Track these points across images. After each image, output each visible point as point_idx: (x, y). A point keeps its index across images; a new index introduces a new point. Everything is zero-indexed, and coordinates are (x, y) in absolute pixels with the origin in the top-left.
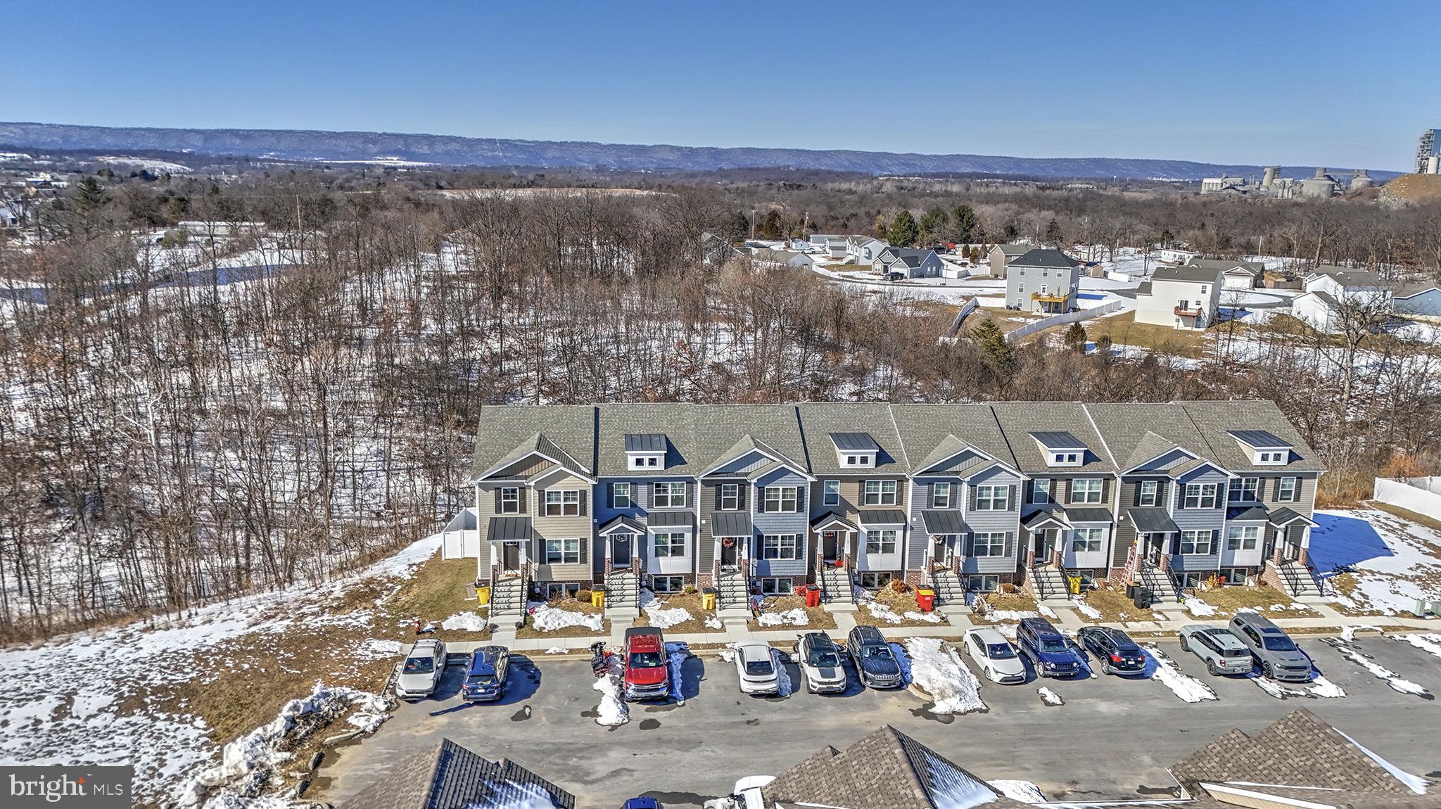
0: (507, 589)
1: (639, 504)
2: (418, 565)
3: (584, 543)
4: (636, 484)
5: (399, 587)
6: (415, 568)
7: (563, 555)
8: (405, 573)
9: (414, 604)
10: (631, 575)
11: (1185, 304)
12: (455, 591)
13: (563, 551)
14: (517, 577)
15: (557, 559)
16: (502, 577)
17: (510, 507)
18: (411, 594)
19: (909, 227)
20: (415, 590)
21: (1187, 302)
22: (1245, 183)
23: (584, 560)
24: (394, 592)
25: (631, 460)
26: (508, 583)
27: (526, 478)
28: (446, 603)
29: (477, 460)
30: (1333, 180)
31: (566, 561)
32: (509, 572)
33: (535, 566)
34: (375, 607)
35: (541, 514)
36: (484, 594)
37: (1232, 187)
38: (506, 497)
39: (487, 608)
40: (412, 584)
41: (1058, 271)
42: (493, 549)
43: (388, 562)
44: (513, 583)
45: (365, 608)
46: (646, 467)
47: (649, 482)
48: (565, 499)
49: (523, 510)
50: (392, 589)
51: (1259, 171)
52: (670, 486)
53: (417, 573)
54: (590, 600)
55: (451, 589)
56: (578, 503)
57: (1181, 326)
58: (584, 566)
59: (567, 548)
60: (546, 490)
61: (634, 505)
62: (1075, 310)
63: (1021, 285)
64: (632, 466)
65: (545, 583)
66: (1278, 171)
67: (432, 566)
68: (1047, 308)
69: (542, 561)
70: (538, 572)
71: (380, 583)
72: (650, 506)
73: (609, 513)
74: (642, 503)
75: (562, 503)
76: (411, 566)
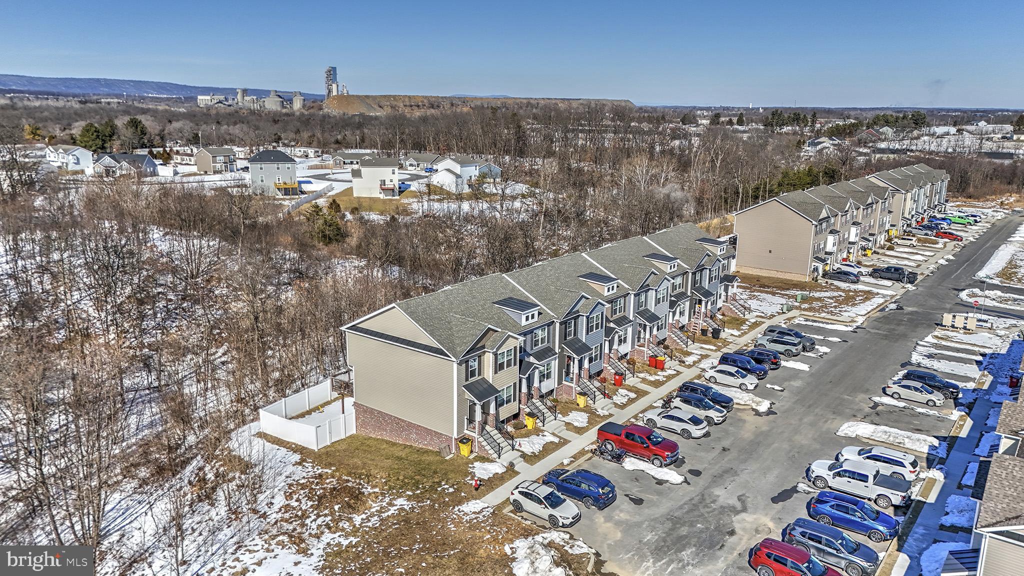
2: (304, 462)
3: (515, 386)
4: (526, 335)
6: (308, 464)
7: (505, 399)
8: (311, 470)
11: (383, 182)
15: (502, 404)
19: (98, 136)
21: (384, 181)
22: (226, 100)
23: (515, 399)
25: (524, 318)
26: (486, 432)
27: (483, 347)
30: (282, 98)
31: (506, 403)
35: (496, 372)
37: (220, 102)
38: (471, 367)
40: (351, 472)
41: (287, 165)
44: (488, 430)
48: (507, 357)
49: (480, 373)
50: (345, 481)
51: (233, 91)
53: (324, 466)
56: (512, 357)
57: (382, 196)
59: (507, 393)
60: (498, 353)
62: (303, 193)
63: (262, 177)
64: (524, 323)
66: (245, 92)
67: (319, 457)
68: (283, 192)
72: (532, 348)
74: (528, 348)
75: (505, 360)
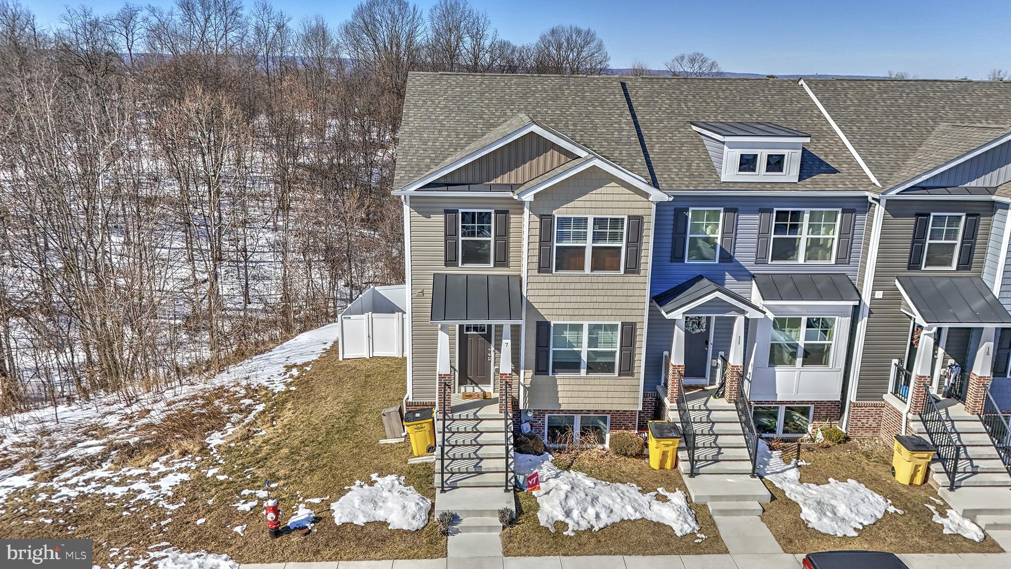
0: (470, 425)
1: (738, 257)
2: (301, 367)
3: (629, 331)
4: (735, 210)
5: (260, 408)
6: (295, 372)
7: (584, 357)
8: (276, 380)
9: (278, 447)
10: (722, 402)
12: (360, 420)
13: (584, 350)
14: (486, 400)
15: (572, 365)
16: (456, 399)
17: (475, 254)
18: (278, 424)
20: (287, 415)
23: (627, 369)
24: (251, 417)
25: (731, 157)
26: (470, 413)
27: (512, 187)
28: (342, 449)
29: (406, 154)
31: (591, 368)
32: (469, 389)
33: (526, 376)
34: (204, 450)
35: (543, 268)
36: (420, 434)
38: (463, 235)
39: (428, 467)
40: (286, 401)
42: (443, 339)
43: (256, 361)
44: (482, 413)
45: (184, 453)
46: (761, 174)
47: (760, 205)
48: (597, 237)
49: (502, 261)
50: (249, 410)
52: (807, 216)
53: (298, 381)
54: (642, 454)
55: (354, 413)
56: (623, 245)
58: (626, 380)
59: (593, 342)
60: (557, 214)
61: (727, 257)
64: (729, 172)
65: (541, 413)
67: (322, 369)
69: (540, 369)
70: (531, 390)
71: (233, 399)
72: (760, 260)
73: (678, 273)
74: (745, 255)
75: (589, 244)
76: (289, 368)
